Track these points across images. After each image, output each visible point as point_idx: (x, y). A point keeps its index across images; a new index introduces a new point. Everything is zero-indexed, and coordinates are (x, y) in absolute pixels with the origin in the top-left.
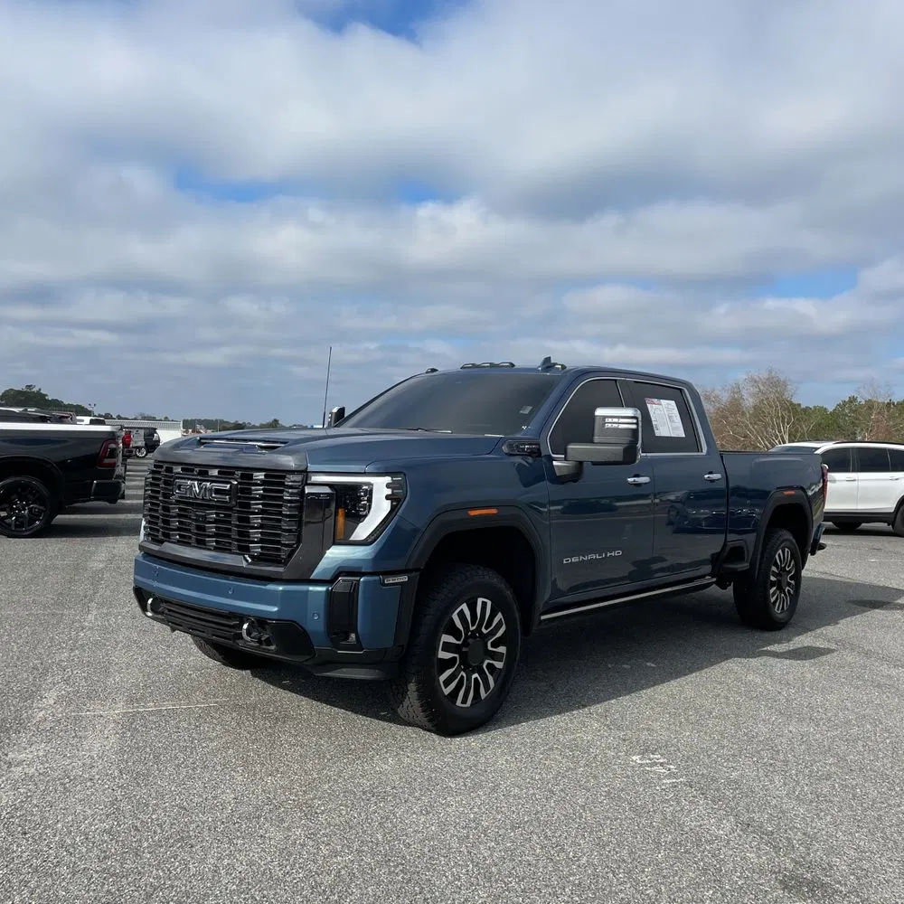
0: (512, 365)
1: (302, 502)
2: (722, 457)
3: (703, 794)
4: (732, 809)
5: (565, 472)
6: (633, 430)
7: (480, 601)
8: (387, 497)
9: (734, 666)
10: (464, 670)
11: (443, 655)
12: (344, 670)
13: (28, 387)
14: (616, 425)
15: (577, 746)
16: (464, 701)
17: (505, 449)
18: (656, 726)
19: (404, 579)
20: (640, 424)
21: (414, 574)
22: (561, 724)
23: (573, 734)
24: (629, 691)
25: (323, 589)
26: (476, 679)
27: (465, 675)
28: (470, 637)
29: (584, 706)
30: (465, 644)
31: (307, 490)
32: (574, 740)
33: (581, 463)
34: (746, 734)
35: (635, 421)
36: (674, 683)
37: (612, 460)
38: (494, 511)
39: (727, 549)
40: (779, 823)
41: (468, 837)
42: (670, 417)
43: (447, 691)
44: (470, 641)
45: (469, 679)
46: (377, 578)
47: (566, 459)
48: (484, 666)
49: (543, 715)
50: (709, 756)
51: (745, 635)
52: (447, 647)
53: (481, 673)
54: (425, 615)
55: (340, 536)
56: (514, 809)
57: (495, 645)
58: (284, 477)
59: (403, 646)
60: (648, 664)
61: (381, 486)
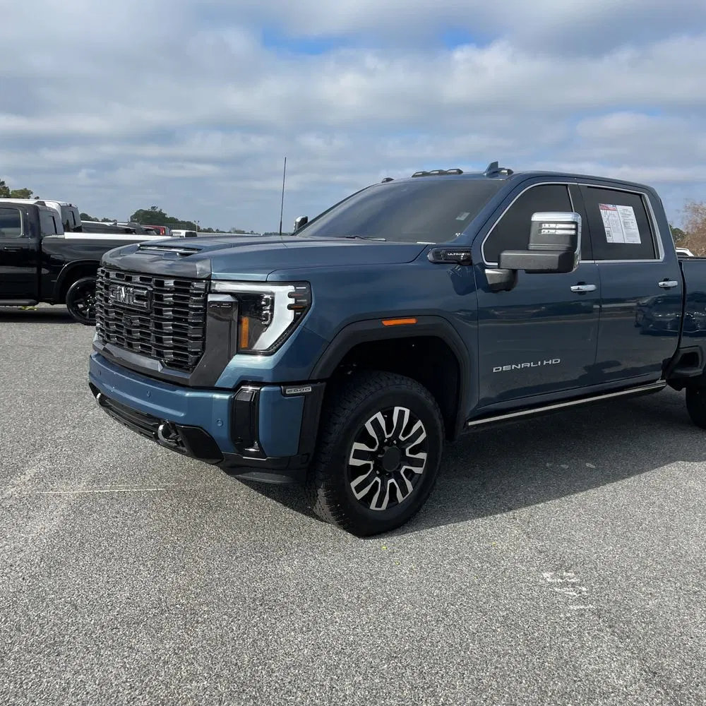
0: (460, 172)
1: (205, 311)
2: (680, 264)
3: (610, 627)
4: (640, 650)
5: (497, 281)
6: (571, 236)
7: (397, 410)
8: (290, 307)
9: (676, 470)
10: (379, 476)
11: (354, 462)
12: (254, 473)
13: (153, 208)
14: (553, 231)
15: (488, 556)
16: (379, 504)
17: (430, 256)
18: (579, 536)
19: (308, 389)
20: (580, 229)
21: (319, 384)
22: (481, 529)
23: (489, 540)
24: (561, 493)
25: (227, 397)
26: (392, 484)
27: (379, 481)
28: (387, 444)
29: (510, 509)
30: (380, 450)
31: (211, 298)
32: (488, 549)
33: (514, 272)
34: (674, 553)
35: (573, 226)
36: (609, 487)
37: (545, 268)
38: (413, 321)
39: (680, 356)
40: (691, 674)
41: (337, 667)
42: (624, 223)
43: (359, 496)
44: (386, 448)
45: (384, 484)
46: (277, 388)
47: (499, 267)
48: (402, 472)
49: (464, 517)
50: (628, 578)
51: (694, 436)
52: (359, 454)
53: (398, 478)
54: (335, 424)
55: (244, 344)
56: (398, 632)
57: (413, 451)
58: (189, 285)
59: (308, 454)
60: (588, 465)
61: (283, 295)
